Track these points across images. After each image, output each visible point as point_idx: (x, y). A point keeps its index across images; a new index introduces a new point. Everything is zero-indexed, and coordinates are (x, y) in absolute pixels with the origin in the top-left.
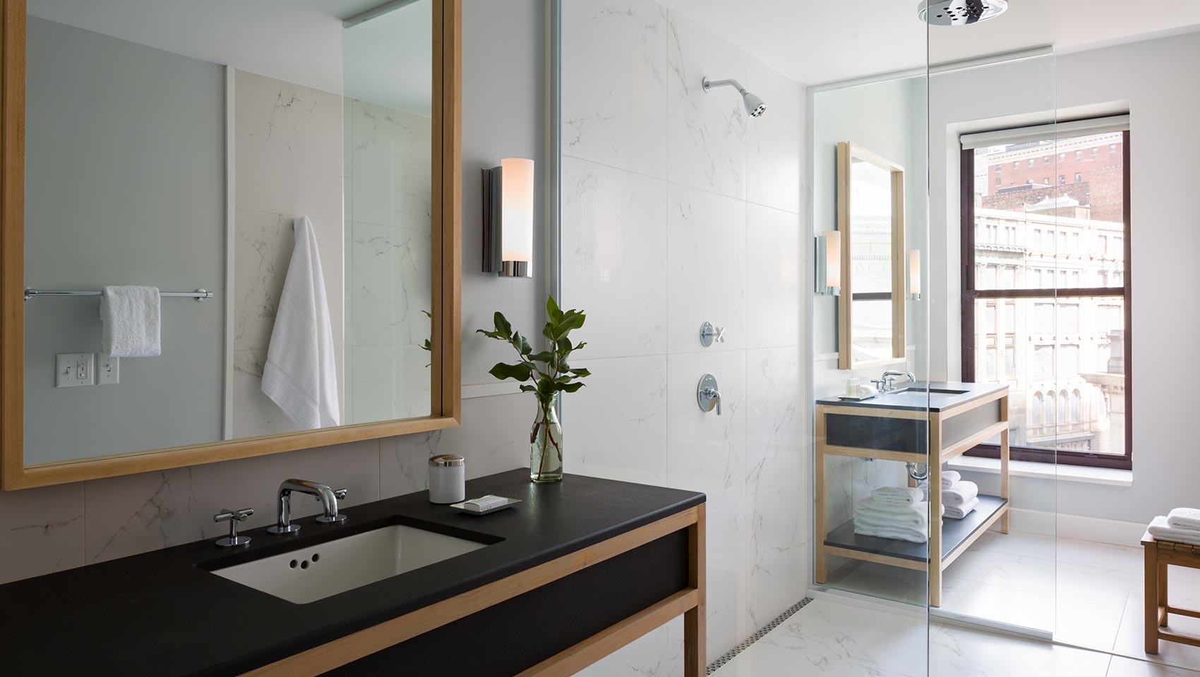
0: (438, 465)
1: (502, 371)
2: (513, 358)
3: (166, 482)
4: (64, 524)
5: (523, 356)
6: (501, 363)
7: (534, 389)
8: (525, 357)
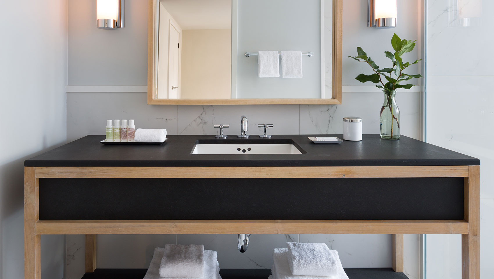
0: (346, 121)
1: (362, 78)
2: (370, 71)
3: (204, 111)
4: (171, 120)
5: (375, 70)
6: (362, 74)
7: (383, 88)
8: (376, 70)
